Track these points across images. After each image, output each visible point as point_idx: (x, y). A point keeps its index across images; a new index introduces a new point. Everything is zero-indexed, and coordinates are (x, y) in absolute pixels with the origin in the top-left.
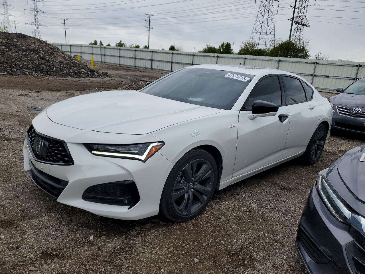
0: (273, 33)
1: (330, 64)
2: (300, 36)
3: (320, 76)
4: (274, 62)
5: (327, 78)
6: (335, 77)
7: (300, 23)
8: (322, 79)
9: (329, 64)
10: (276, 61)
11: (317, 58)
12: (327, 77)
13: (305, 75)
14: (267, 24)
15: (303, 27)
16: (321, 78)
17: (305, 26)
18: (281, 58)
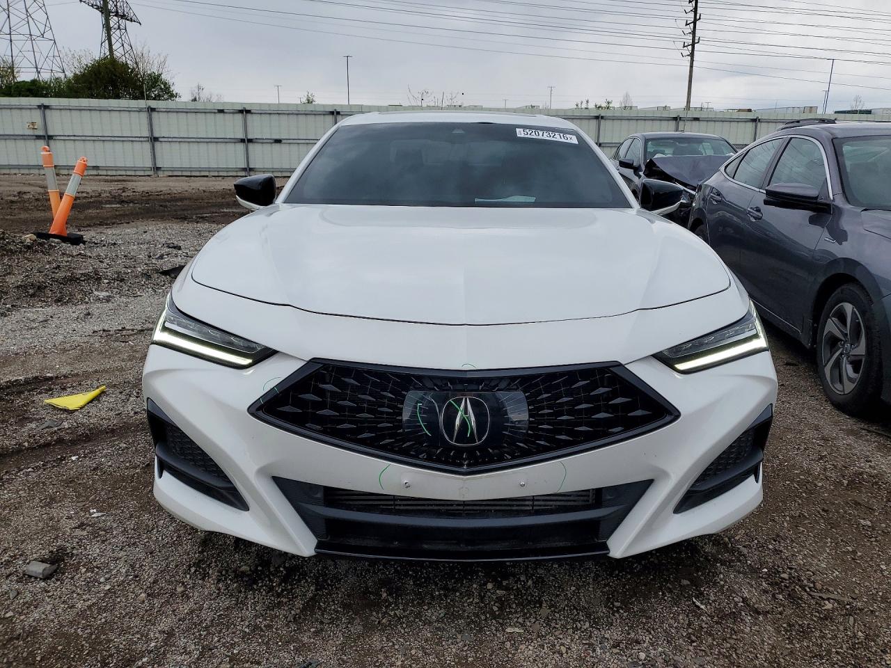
0: (48, 35)
1: (276, 112)
2: (123, 45)
3: (261, 141)
4: (137, 113)
5: (279, 144)
6: (295, 141)
7: (113, 12)
8: (267, 147)
9: (274, 112)
10: (140, 110)
11: (195, 100)
12: (278, 141)
13: (226, 142)
14: (25, 12)
15: (122, 22)
16: (265, 145)
17: (128, 20)
18: (153, 104)
